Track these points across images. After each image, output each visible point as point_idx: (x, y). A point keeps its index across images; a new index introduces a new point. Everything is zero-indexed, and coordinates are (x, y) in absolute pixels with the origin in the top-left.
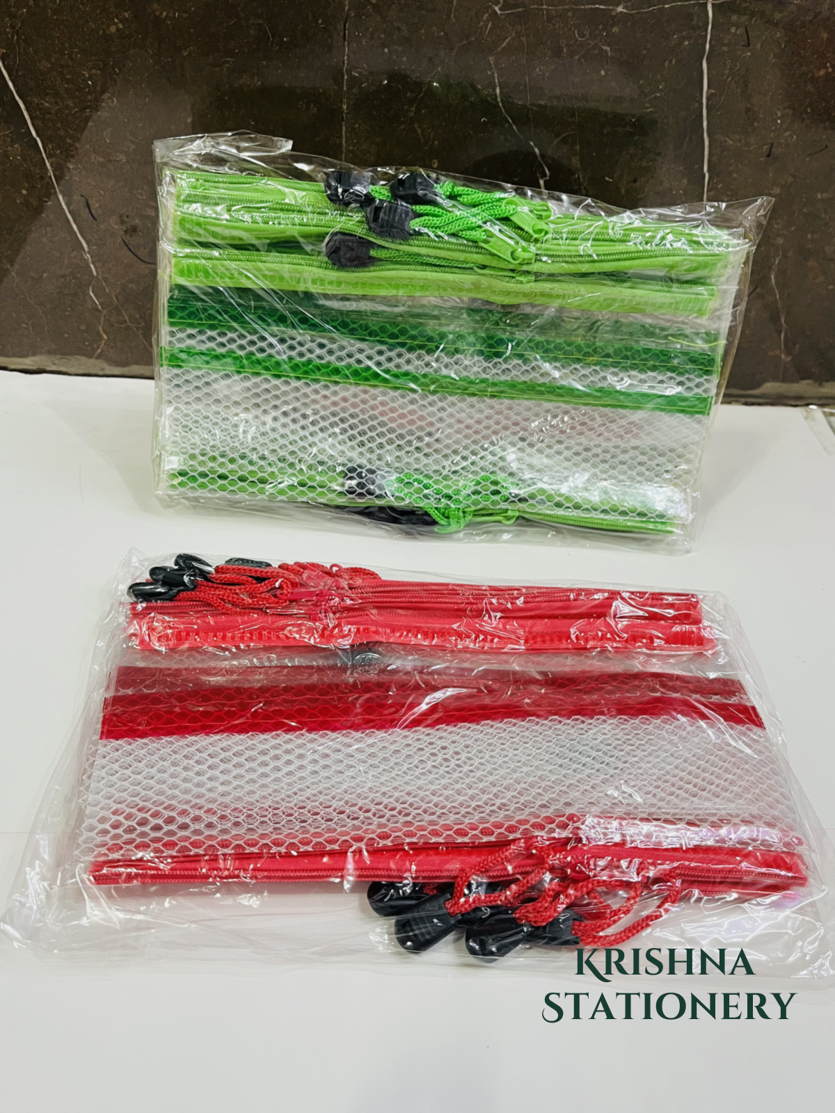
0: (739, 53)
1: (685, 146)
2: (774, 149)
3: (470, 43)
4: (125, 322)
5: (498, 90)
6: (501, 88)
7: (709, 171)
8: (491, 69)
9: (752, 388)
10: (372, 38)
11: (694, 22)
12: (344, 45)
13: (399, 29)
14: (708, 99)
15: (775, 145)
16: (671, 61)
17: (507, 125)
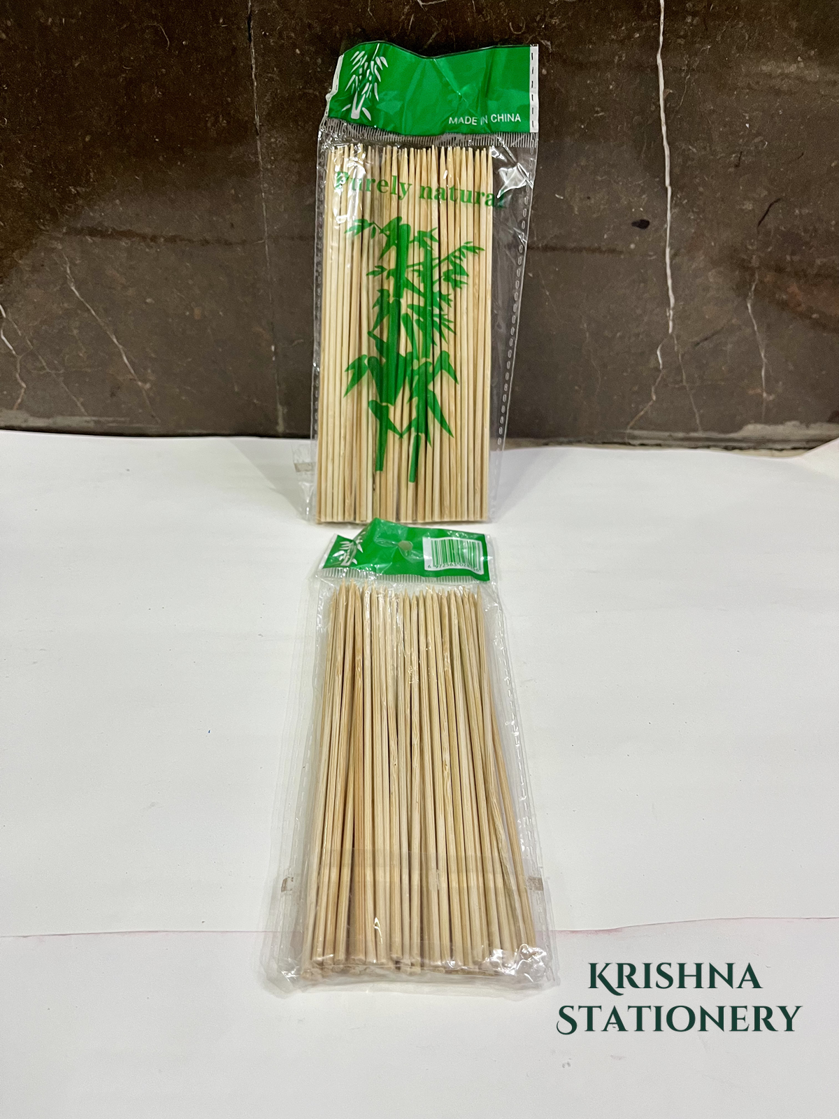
1: (643, 156)
4: (43, 368)
9: (732, 432)
10: (281, 36)
14: (666, 101)
16: (620, 57)
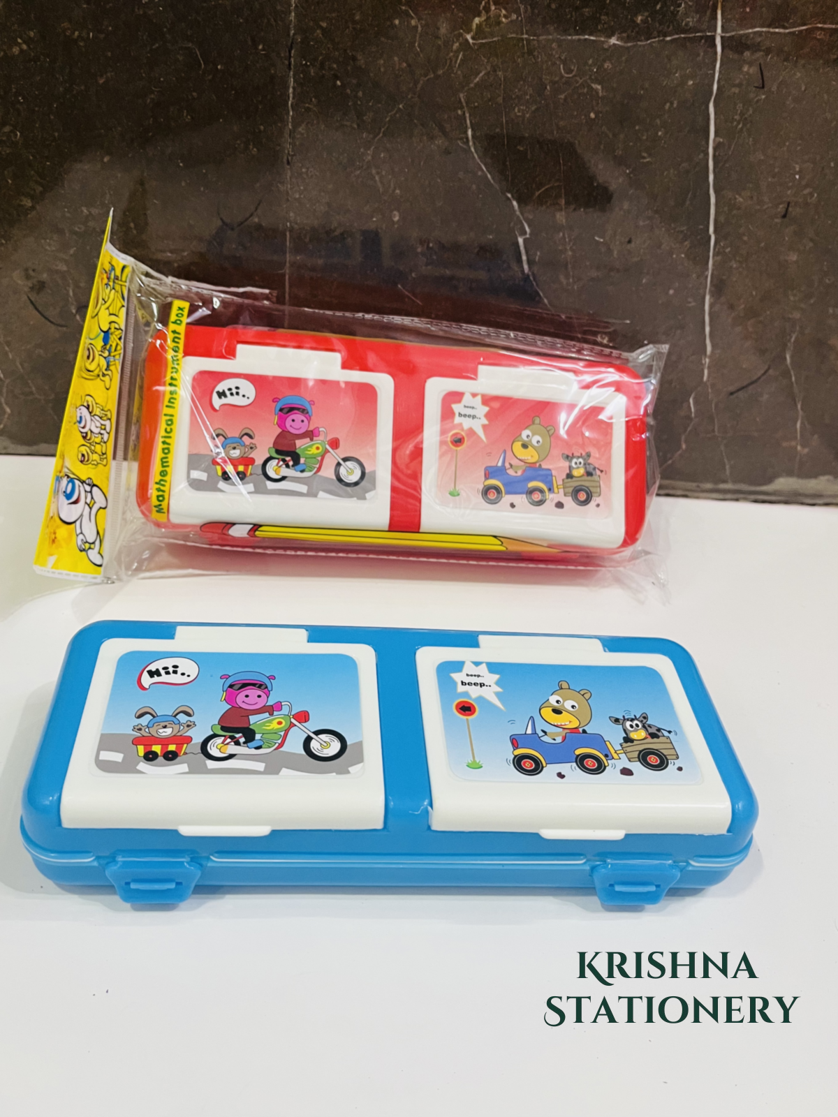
0: (752, 95)
2: (790, 209)
3: (437, 77)
5: (470, 132)
6: (472, 130)
7: (715, 231)
8: (462, 108)
11: (700, 58)
12: (288, 75)
13: (354, 59)
15: (790, 205)
17: (480, 173)
